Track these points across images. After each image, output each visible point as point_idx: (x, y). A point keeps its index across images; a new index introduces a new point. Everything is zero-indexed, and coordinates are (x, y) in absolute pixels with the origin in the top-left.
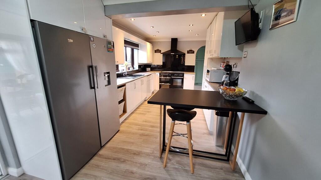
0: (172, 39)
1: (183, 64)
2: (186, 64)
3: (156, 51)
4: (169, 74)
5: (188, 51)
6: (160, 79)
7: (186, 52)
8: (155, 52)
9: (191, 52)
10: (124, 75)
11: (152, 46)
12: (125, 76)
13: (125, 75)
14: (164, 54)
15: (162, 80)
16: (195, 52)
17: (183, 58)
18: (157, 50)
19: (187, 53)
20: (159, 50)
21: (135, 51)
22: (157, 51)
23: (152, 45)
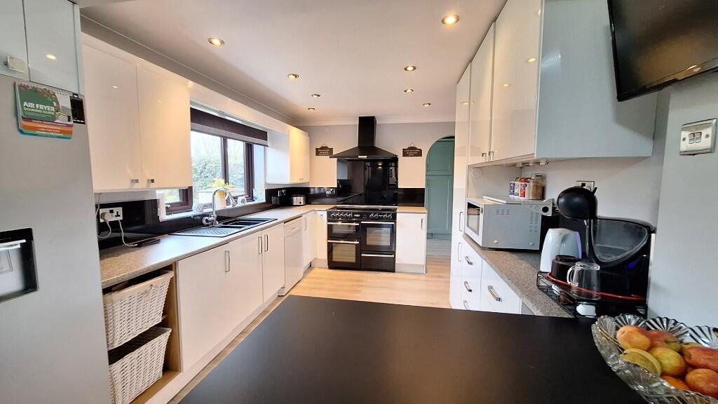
0: (361, 119)
1: (394, 185)
2: (400, 186)
3: (319, 152)
4: (354, 214)
5: (404, 149)
6: (330, 228)
7: (400, 155)
8: (318, 154)
9: (412, 152)
10: (204, 222)
11: (309, 138)
12: (210, 225)
13: (207, 221)
14: (341, 159)
15: (335, 230)
16: (425, 154)
17: (393, 169)
18: (322, 148)
19: (404, 156)
20: (326, 148)
21: (257, 150)
22: (323, 151)
23: (309, 136)
